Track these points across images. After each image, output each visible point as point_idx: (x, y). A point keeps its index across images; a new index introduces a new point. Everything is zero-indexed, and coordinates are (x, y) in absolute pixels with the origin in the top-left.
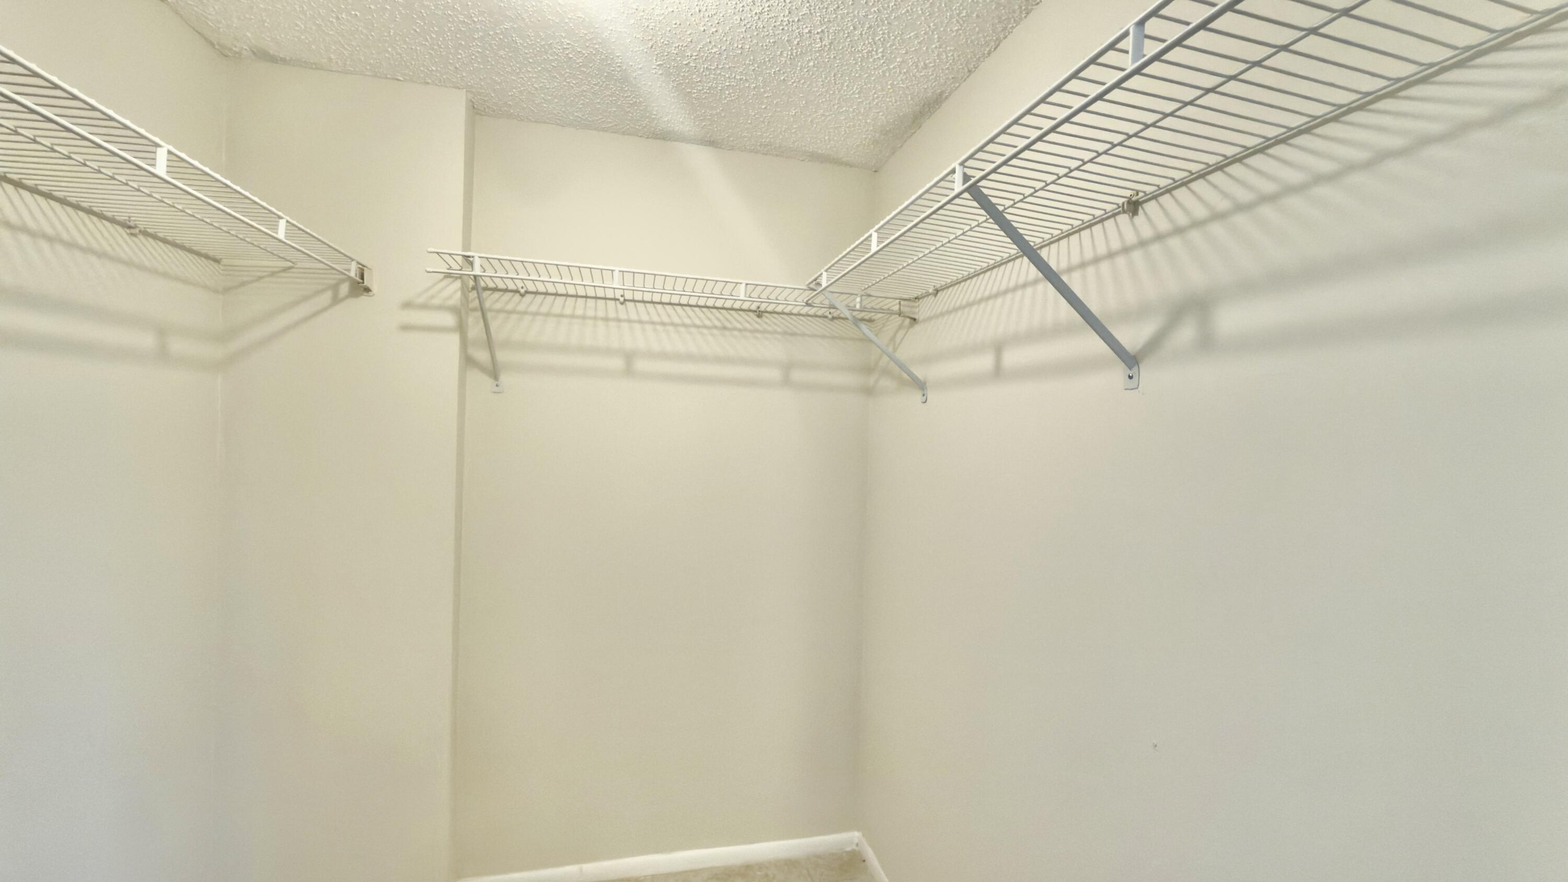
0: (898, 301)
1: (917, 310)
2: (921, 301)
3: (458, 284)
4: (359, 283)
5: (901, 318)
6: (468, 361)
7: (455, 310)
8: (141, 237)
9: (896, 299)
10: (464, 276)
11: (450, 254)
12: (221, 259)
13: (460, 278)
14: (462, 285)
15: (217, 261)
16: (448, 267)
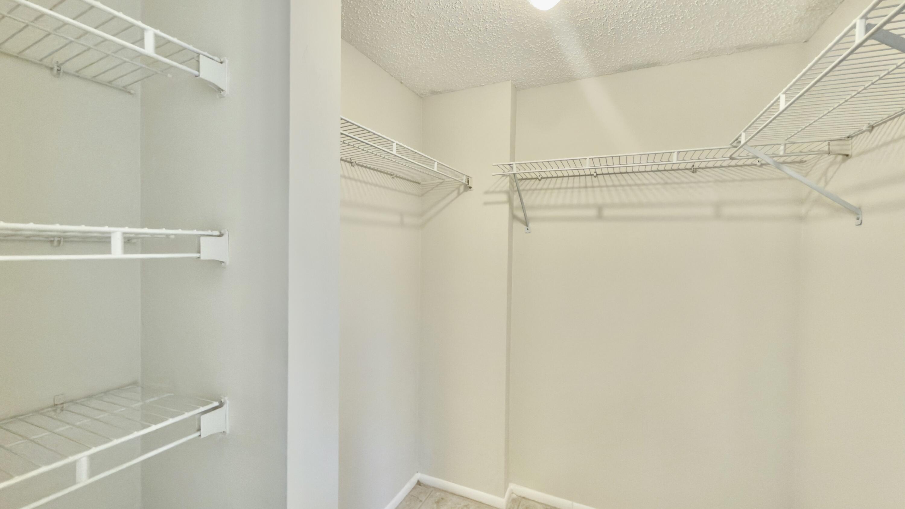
0: (827, 142)
1: (850, 146)
2: (854, 139)
3: (508, 178)
4: (467, 185)
5: (832, 156)
6: (514, 217)
7: (507, 192)
8: (395, 178)
9: (825, 141)
10: (510, 175)
11: (503, 165)
12: (420, 182)
13: (508, 176)
14: (510, 179)
15: (419, 183)
16: (503, 171)
